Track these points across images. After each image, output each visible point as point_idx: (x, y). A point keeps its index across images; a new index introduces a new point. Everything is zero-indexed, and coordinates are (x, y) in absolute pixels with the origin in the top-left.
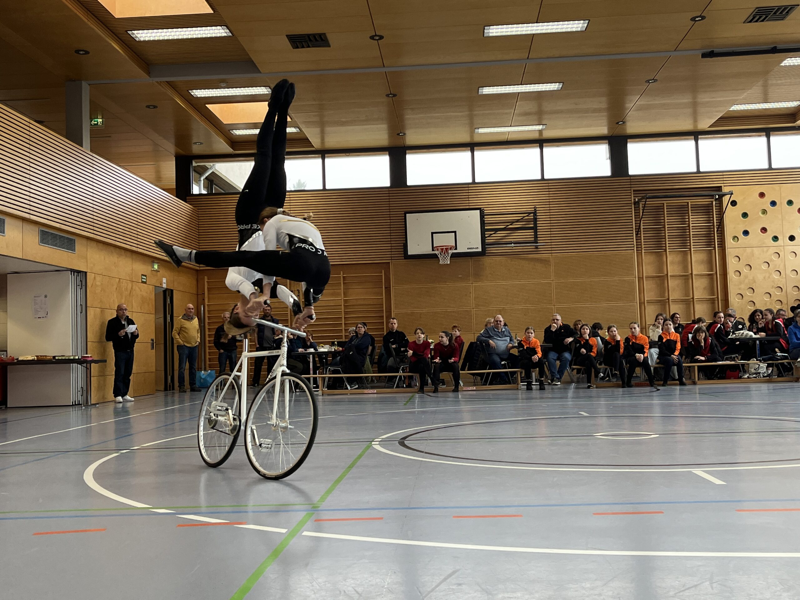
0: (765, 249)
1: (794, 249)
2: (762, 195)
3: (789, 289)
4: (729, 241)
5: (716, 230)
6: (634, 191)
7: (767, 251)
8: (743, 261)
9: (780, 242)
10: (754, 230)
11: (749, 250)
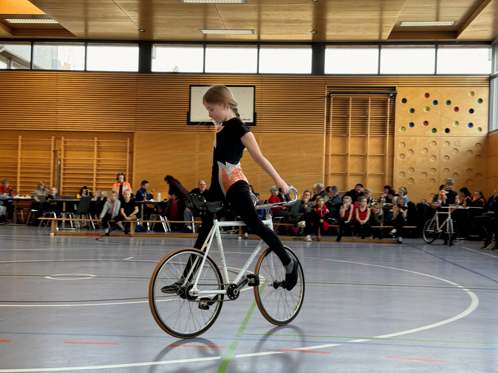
0: (425, 138)
1: (448, 139)
2: (427, 95)
3: (441, 171)
4: (398, 130)
5: (388, 121)
6: (328, 87)
7: (427, 140)
8: (408, 147)
9: (437, 134)
10: (419, 123)
11: (413, 138)
